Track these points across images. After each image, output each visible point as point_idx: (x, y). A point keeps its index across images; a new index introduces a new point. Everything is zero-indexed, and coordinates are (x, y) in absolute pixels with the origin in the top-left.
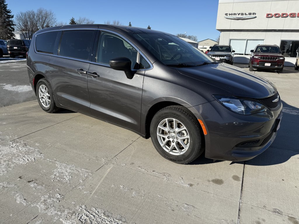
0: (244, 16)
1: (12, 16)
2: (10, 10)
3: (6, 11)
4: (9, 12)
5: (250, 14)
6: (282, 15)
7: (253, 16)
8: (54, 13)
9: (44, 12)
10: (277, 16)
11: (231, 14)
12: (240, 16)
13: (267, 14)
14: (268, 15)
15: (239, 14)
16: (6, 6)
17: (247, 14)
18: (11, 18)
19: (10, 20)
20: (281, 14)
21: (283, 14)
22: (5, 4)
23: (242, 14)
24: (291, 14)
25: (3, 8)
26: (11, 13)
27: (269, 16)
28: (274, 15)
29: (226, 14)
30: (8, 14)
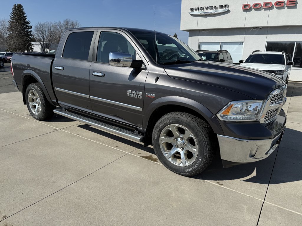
0: (214, 11)
1: (30, 27)
2: (29, 21)
3: (25, 22)
4: (28, 23)
5: (221, 7)
6: (264, 5)
7: (225, 10)
8: (80, 24)
9: (70, 23)
10: (257, 7)
11: (197, 8)
12: (209, 11)
13: (243, 5)
14: (245, 6)
15: (207, 8)
16: (26, 17)
17: (217, 6)
18: (30, 28)
19: (28, 31)
20: (262, 5)
21: (266, 4)
22: (25, 16)
23: (211, 8)
24: (277, 3)
25: (23, 19)
26: (29, 24)
27: (246, 8)
28: (253, 5)
29: (192, 9)
30: (27, 25)
